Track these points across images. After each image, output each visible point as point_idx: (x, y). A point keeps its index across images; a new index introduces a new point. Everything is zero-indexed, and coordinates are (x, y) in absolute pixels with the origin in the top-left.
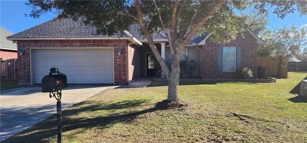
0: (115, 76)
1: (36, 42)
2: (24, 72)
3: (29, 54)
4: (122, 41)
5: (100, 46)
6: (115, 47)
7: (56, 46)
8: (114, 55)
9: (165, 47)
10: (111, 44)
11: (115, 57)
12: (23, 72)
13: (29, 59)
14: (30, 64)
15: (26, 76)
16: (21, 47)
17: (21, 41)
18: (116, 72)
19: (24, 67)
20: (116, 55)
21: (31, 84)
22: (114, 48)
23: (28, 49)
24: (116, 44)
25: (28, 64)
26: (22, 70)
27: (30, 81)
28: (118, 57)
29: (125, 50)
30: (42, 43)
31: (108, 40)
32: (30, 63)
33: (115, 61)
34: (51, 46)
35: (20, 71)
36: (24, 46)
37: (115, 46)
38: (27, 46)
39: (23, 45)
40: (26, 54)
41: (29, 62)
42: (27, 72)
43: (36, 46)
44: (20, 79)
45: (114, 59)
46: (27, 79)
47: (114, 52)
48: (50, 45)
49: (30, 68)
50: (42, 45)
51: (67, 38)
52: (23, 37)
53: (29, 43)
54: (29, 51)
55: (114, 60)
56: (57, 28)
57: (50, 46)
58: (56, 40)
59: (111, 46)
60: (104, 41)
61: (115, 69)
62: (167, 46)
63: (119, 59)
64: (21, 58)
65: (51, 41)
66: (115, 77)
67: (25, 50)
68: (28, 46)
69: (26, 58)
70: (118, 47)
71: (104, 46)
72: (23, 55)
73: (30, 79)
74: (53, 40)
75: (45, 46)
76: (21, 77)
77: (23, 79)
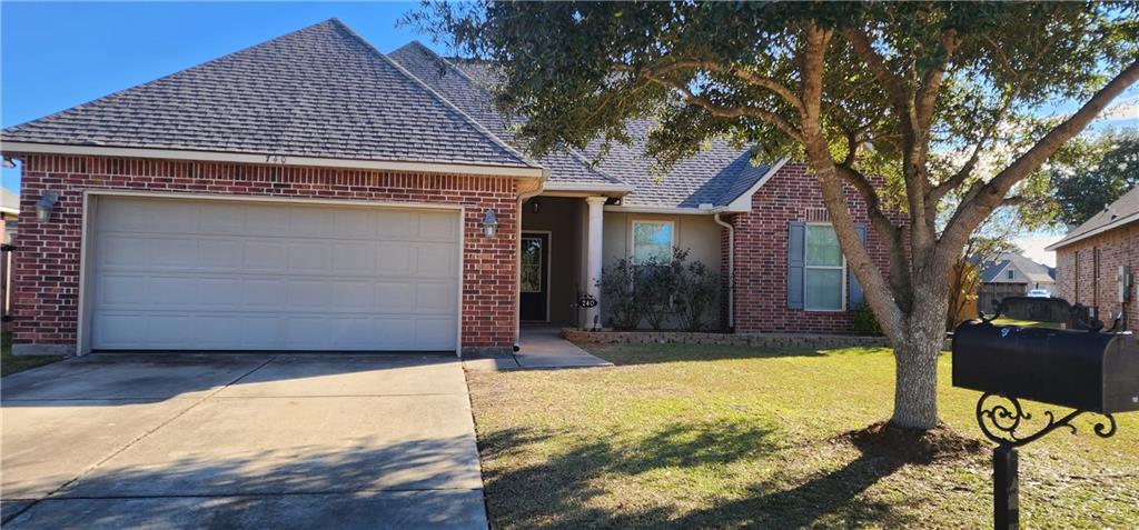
0: (464, 318)
1: (115, 164)
2: (49, 298)
3: (80, 216)
4: (499, 184)
5: (408, 196)
6: (470, 206)
7: (210, 188)
8: (466, 235)
9: (604, 212)
10: (454, 193)
11: (467, 246)
12: (40, 295)
13: (74, 239)
14: (79, 262)
15: (58, 313)
16: (39, 186)
17: (43, 158)
18: (468, 303)
19: (49, 273)
20: (472, 235)
21: (79, 353)
22: (466, 210)
23: (77, 193)
24: (474, 194)
25: (73, 262)
26: (36, 290)
27: (75, 336)
28: (482, 246)
29: (508, 216)
30: (147, 174)
31: (444, 177)
32: (78, 256)
33: (465, 261)
34: (190, 187)
35: (24, 290)
36: (55, 180)
37: (471, 201)
38: (69, 182)
39: (50, 175)
40: (65, 216)
41: (74, 251)
42: (61, 296)
43: (117, 183)
44: (27, 330)
45: (465, 251)
46: (60, 330)
47: (467, 225)
48: (182, 181)
49: (77, 279)
50: (145, 179)
51: (272, 158)
52: (63, 141)
53: (83, 171)
54: (81, 205)
55: (466, 256)
56: (210, 113)
57: (184, 187)
58: (213, 164)
59: (453, 200)
60: (427, 179)
61: (464, 292)
62: (610, 208)
63: (485, 252)
64: (38, 232)
65: (189, 166)
66: (464, 323)
67: (60, 198)
68: (75, 181)
69: (63, 233)
70: (482, 205)
71: (426, 197)
72: (51, 221)
73: (75, 330)
74: (202, 163)
75: (159, 186)
76: (32, 318)
77: (42, 330)
